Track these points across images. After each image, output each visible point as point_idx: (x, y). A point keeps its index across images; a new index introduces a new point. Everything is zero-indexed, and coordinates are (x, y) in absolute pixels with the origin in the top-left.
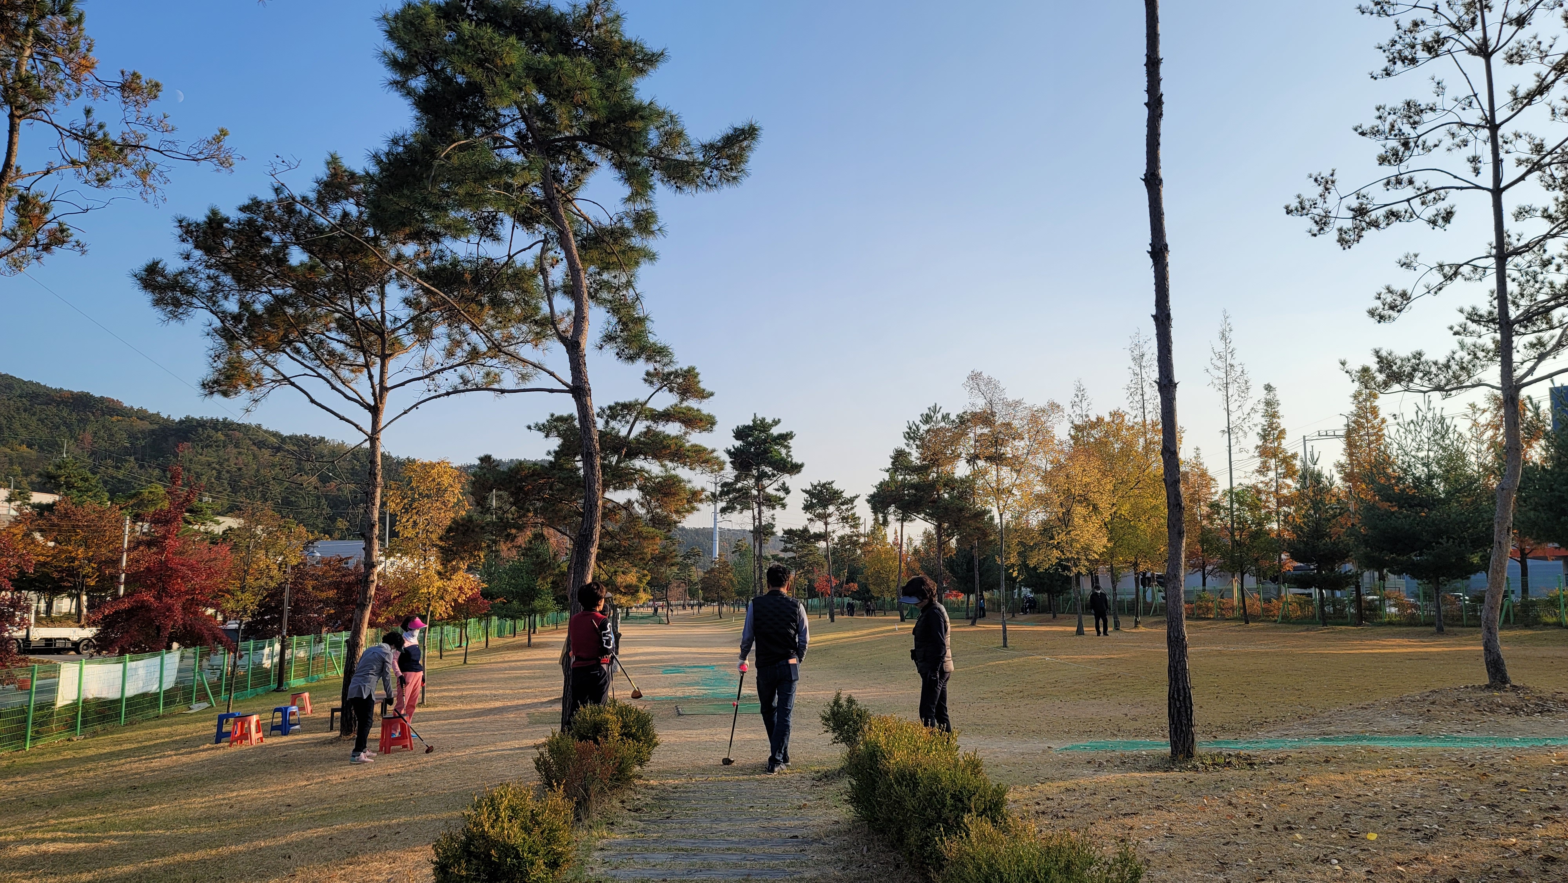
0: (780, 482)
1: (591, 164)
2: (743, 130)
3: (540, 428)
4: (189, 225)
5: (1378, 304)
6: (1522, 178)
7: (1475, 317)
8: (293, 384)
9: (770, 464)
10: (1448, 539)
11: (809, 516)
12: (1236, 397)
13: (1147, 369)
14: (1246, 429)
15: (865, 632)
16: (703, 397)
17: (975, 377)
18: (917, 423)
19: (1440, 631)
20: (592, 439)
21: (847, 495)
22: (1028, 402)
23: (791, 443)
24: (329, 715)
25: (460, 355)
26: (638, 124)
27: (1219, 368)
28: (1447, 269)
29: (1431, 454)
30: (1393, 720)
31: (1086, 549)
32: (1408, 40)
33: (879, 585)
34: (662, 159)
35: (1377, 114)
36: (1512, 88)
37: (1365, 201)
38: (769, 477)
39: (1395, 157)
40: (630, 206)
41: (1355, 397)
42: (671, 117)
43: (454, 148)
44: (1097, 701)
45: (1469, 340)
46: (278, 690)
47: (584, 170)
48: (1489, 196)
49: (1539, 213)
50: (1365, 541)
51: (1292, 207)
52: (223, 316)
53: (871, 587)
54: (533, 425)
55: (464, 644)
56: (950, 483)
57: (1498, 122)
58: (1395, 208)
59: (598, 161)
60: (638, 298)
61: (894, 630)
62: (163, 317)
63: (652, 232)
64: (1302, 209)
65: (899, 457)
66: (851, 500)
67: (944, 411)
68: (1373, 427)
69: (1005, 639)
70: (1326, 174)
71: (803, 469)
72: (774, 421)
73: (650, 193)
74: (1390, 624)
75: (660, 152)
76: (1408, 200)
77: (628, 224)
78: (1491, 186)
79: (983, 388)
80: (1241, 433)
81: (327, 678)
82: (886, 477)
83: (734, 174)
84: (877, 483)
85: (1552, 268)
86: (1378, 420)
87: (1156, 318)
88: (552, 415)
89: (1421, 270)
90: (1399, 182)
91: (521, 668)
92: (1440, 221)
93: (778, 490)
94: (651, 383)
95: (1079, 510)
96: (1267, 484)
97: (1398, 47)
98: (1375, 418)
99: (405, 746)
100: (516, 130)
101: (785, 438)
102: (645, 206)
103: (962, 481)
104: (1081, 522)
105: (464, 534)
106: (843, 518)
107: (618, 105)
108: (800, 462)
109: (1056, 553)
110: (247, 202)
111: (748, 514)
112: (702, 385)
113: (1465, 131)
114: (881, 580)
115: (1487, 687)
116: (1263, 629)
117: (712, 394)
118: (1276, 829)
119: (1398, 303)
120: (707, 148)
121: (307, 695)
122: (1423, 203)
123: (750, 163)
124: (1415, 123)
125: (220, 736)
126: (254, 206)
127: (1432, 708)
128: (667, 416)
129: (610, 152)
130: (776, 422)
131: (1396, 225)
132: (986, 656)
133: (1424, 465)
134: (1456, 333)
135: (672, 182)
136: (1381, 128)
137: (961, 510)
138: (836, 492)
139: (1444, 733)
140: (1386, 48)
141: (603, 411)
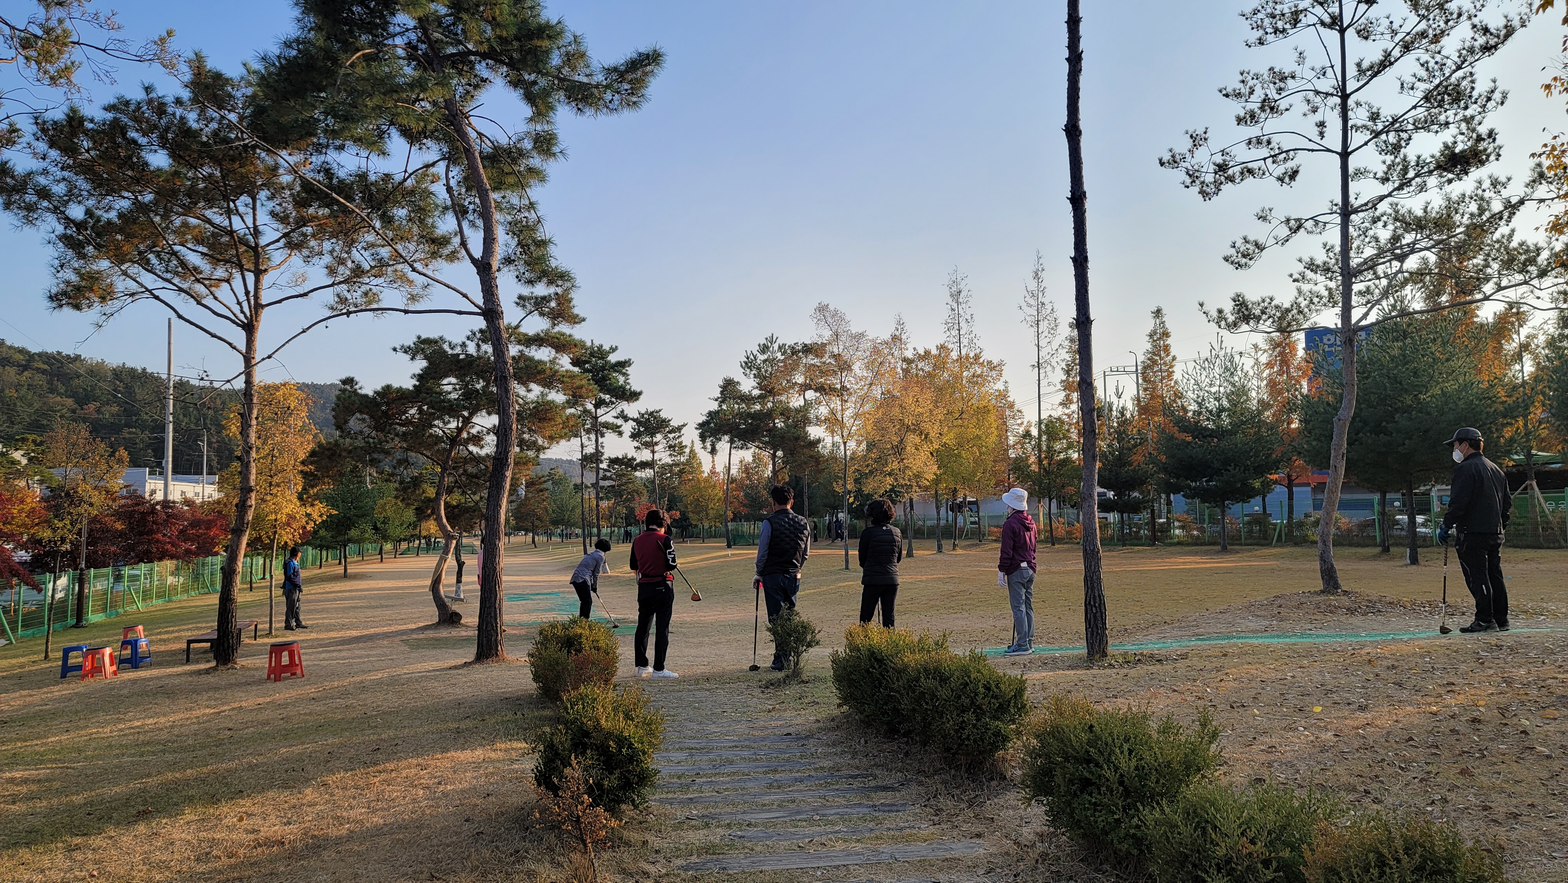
0: (619, 410)
1: (484, 80)
2: (648, 55)
3: (406, 350)
4: (44, 122)
5: (1233, 251)
6: (1366, 144)
7: (1312, 266)
8: (157, 298)
9: (608, 391)
10: (1236, 466)
11: (636, 444)
12: (1046, 333)
13: (964, 306)
14: (1054, 364)
15: (697, 558)
16: (575, 323)
17: (822, 309)
18: (755, 352)
19: (1224, 550)
20: (506, 363)
21: (674, 423)
22: (871, 335)
23: (630, 370)
24: (184, 646)
25: (344, 271)
26: (545, 43)
27: (1031, 306)
28: (1292, 222)
29: (1222, 389)
30: (1251, 621)
31: (918, 476)
32: (1269, 11)
33: (698, 513)
34: (560, 79)
35: (1241, 78)
36: (1357, 61)
37: (1228, 158)
38: (607, 404)
39: (1252, 118)
40: (531, 127)
41: (1151, 336)
42: (575, 37)
43: (358, 58)
44: (959, 615)
45: (1306, 287)
46: (78, 625)
47: (476, 87)
48: (1337, 159)
49: (1372, 175)
50: (1165, 469)
51: (1165, 160)
52: (68, 221)
53: (691, 515)
54: (398, 347)
55: (268, 576)
56: (786, 412)
57: (1348, 92)
58: (1250, 165)
59: (491, 78)
60: (539, 221)
61: (727, 556)
62: (16, 223)
63: (554, 154)
64: (1174, 162)
65: (729, 388)
66: (679, 429)
67: (780, 342)
68: (1165, 364)
69: (847, 561)
70: (1200, 131)
71: (641, 397)
72: (611, 348)
73: (551, 114)
74: (1179, 543)
75: (560, 72)
76: (1264, 159)
77: (527, 145)
78: (1339, 150)
79: (829, 319)
80: (1049, 368)
81: (126, 613)
82: (714, 406)
83: (634, 99)
84: (706, 412)
85: (1380, 224)
86: (1170, 358)
87: (1074, 260)
88: (419, 337)
89: (1275, 222)
90: (1259, 142)
91: (352, 598)
92: (1287, 179)
93: (617, 418)
94: (524, 306)
95: (912, 439)
96: (1069, 416)
97: (1260, 16)
98: (1168, 355)
99: (294, 674)
100: (406, 40)
101: (622, 365)
102: (546, 127)
103: (797, 411)
104: (913, 450)
105: (329, 458)
106: (670, 447)
107: (524, 21)
108: (638, 390)
109: (889, 480)
110: (113, 101)
111: (575, 442)
112: (576, 311)
113: (1318, 99)
114: (700, 507)
115: (1322, 592)
116: (1068, 550)
117: (584, 320)
118: (1232, 707)
119: (1251, 252)
120: (610, 71)
121: (140, 627)
122: (1274, 162)
123: (650, 89)
124: (1281, 89)
125: (66, 670)
126: (120, 106)
127: (1281, 610)
128: (538, 340)
129: (505, 69)
130: (614, 350)
131: (1250, 180)
132: (834, 577)
133: (1215, 399)
134: (1294, 281)
135: (573, 104)
136: (1243, 91)
137: (797, 439)
138: (664, 421)
139: (1298, 630)
140: (1249, 16)
141: (474, 334)
